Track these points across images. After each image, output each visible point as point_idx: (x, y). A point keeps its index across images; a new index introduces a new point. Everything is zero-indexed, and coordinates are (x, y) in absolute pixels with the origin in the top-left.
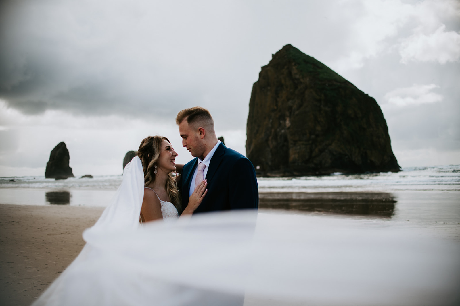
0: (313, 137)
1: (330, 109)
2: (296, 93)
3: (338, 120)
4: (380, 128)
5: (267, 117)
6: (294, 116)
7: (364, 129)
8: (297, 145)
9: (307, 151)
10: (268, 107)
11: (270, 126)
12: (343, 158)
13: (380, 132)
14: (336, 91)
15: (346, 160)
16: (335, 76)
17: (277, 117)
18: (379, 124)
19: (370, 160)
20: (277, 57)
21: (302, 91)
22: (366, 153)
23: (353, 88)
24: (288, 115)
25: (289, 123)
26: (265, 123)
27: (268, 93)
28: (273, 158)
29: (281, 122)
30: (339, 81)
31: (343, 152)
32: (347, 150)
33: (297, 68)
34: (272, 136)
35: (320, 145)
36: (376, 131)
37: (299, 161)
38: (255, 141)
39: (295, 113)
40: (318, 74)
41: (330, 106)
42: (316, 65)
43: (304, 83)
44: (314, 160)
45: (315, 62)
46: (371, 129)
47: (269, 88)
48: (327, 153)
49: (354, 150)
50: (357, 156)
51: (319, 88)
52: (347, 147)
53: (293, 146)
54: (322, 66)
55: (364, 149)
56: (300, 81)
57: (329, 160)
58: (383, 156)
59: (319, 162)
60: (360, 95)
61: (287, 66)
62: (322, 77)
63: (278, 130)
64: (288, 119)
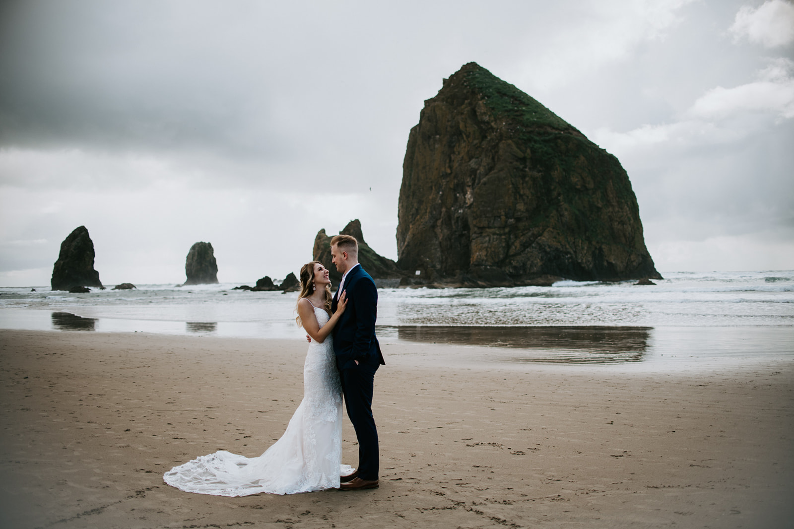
0: (511, 221)
1: (540, 174)
2: (483, 147)
3: (555, 194)
4: (626, 207)
5: (433, 187)
6: (479, 185)
7: (599, 209)
8: (484, 234)
9: (500, 245)
10: (437, 169)
11: (440, 201)
12: (562, 257)
13: (625, 214)
14: (552, 144)
15: (566, 261)
16: (549, 118)
17: (452, 186)
18: (623, 201)
19: (607, 261)
20: (452, 84)
21: (493, 144)
22: (601, 249)
23: (580, 138)
24: (470, 184)
25: (471, 198)
26: (431, 197)
27: (437, 146)
28: (444, 257)
29: (458, 195)
30: (556, 126)
31: (562, 247)
32: (569, 243)
33: (485, 104)
34: (441, 220)
35: (524, 235)
36: (619, 212)
37: (487, 263)
38: (412, 228)
39: (482, 181)
40: (522, 115)
41: (541, 169)
42: (519, 99)
43: (497, 129)
44: (514, 261)
45: (516, 93)
46: (611, 209)
47: (438, 136)
48: (535, 248)
49: (580, 245)
50: (585, 254)
51: (523, 139)
52: (569, 239)
53: (477, 237)
54: (528, 100)
55: (598, 242)
56: (490, 126)
57: (539, 260)
58: (630, 256)
59: (522, 264)
60: (592, 151)
61: (469, 101)
62: (527, 119)
63: (452, 208)
64: (469, 190)
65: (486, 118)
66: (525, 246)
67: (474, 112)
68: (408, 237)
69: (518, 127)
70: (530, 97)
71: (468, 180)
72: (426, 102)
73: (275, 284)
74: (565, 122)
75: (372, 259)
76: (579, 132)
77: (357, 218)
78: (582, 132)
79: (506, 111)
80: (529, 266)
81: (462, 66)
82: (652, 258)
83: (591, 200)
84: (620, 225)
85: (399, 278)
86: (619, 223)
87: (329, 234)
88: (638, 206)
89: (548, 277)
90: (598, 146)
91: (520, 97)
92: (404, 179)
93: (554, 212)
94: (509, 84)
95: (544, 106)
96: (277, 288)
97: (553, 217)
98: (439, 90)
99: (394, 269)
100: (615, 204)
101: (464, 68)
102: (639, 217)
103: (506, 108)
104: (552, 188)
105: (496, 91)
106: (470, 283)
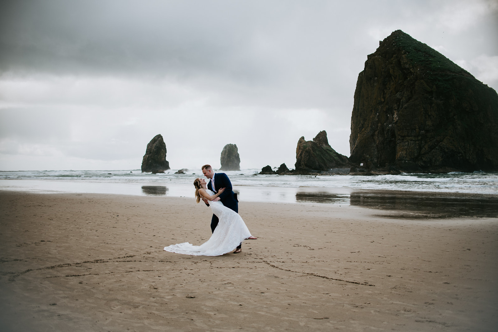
0: (423, 132)
1: (442, 101)
2: (405, 84)
3: (452, 114)
5: (373, 110)
6: (402, 109)
7: (481, 124)
8: (405, 140)
9: (415, 147)
10: (375, 99)
11: (377, 119)
12: (456, 156)
16: (449, 65)
17: (385, 110)
19: (486, 158)
20: (385, 45)
21: (412, 82)
22: (482, 150)
23: (470, 78)
24: (396, 108)
25: (397, 117)
26: (371, 117)
27: (375, 84)
28: (379, 155)
29: (388, 115)
30: (453, 70)
31: (456, 149)
32: (460, 147)
33: (406, 57)
34: (378, 131)
35: (430, 141)
37: (406, 159)
38: (359, 136)
39: (404, 106)
40: (430, 63)
41: (443, 98)
42: (429, 53)
43: (414, 73)
44: (424, 158)
45: (427, 49)
46: (489, 124)
47: (376, 78)
48: (438, 150)
49: (468, 147)
50: (471, 154)
51: (431, 79)
52: (461, 144)
53: (400, 142)
54: (435, 54)
55: (480, 146)
56: (409, 71)
57: (440, 158)
59: (429, 160)
60: (477, 86)
61: (396, 55)
62: (434, 66)
63: (385, 124)
64: (396, 113)
65: (407, 66)
66: (431, 148)
67: (399, 62)
68: (357, 142)
69: (428, 72)
70: (436, 51)
71: (395, 106)
72: (368, 56)
73: (273, 170)
74: (460, 67)
75: (333, 156)
76: (469, 74)
77: (324, 130)
78: (471, 74)
79: (420, 61)
80: (434, 161)
81: (392, 33)
83: (476, 118)
84: (496, 135)
85: (350, 167)
86: (495, 133)
87: (306, 140)
89: (446, 168)
90: (482, 83)
91: (430, 52)
92: (354, 105)
93: (451, 126)
94: (422, 44)
95: (445, 57)
96: (274, 173)
97: (450, 129)
98: (377, 48)
99: (347, 162)
100: (492, 121)
103: (420, 59)
104: (450, 111)
105: (413, 48)
106: (395, 172)
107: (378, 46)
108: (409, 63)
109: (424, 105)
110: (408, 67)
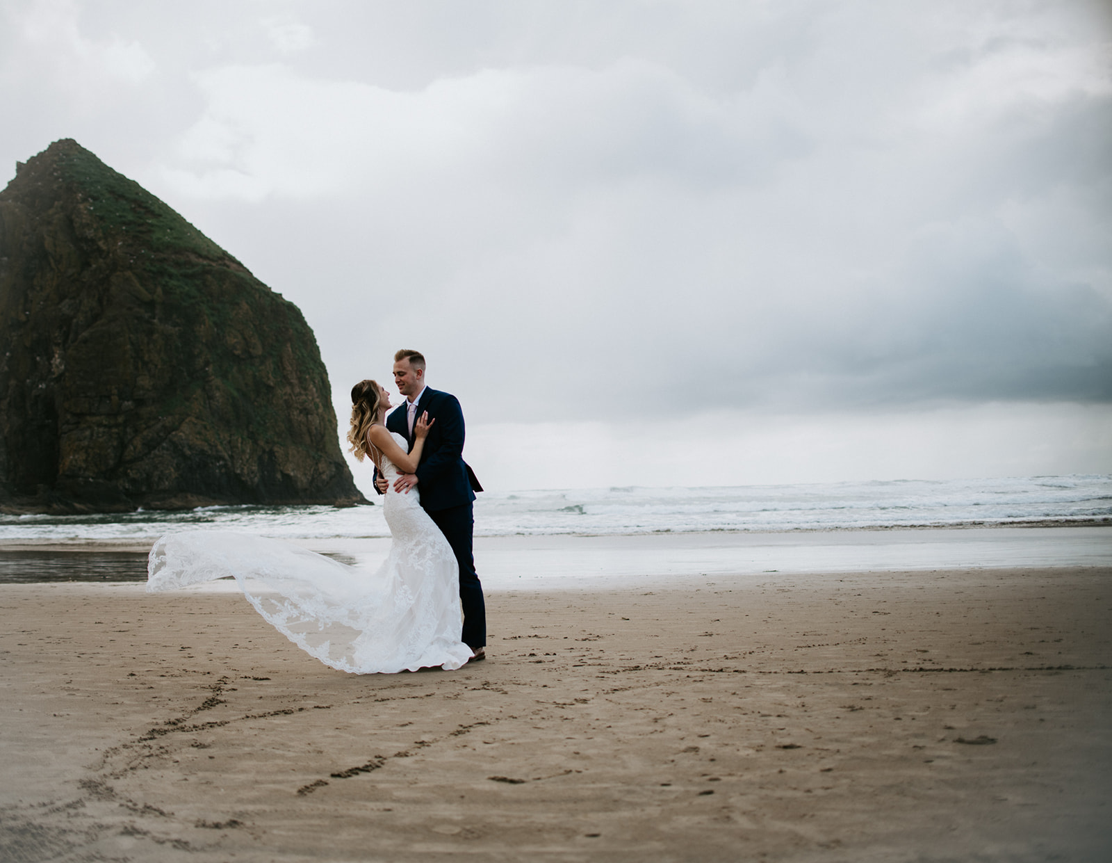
0: (128, 404)
1: (177, 329)
2: (84, 280)
3: (200, 362)
4: (311, 386)
6: (76, 344)
7: (270, 389)
8: (83, 425)
9: (110, 444)
11: (6, 368)
12: (211, 465)
13: (310, 398)
14: (198, 282)
15: (217, 471)
16: (193, 239)
17: (28, 344)
18: (307, 377)
19: (282, 472)
20: (33, 174)
21: (101, 276)
22: (271, 453)
23: (242, 274)
24: (59, 341)
25: (60, 364)
27: (3, 275)
28: (12, 463)
29: (38, 358)
30: (204, 253)
31: (211, 450)
32: (221, 443)
33: (88, 209)
34: (8, 399)
35: (148, 427)
36: (300, 394)
37: (87, 473)
39: (80, 337)
40: (150, 231)
41: (178, 320)
42: (145, 205)
43: (108, 253)
44: (132, 470)
45: (140, 194)
46: (288, 390)
47: (5, 259)
48: (167, 450)
49: (239, 445)
50: (248, 460)
51: (150, 271)
52: (222, 437)
53: (70, 430)
54: (160, 208)
55: (267, 442)
56: (95, 247)
57: (173, 470)
58: (317, 464)
59: (145, 476)
60: (260, 297)
61: (61, 202)
62: (158, 239)
63: (28, 381)
64: (58, 352)
65: (90, 233)
66: (150, 446)
67: (70, 221)
69: (143, 251)
70: (163, 203)
71: (56, 334)
74: (218, 246)
76: (240, 264)
78: (245, 266)
79: (124, 223)
80: (156, 479)
81: (50, 144)
82: (350, 468)
83: (257, 374)
84: (302, 415)
86: (301, 412)
88: (330, 386)
89: (187, 497)
90: (270, 288)
91: (147, 202)
93: (199, 391)
94: (128, 179)
95: (185, 220)
97: (197, 399)
98: (10, 180)
100: (295, 381)
101: (55, 147)
102: (331, 403)
103: (123, 219)
104: (196, 353)
105: (107, 189)
106: (62, 507)
107: (12, 175)
108: (95, 226)
109: (131, 336)
110: (92, 235)
